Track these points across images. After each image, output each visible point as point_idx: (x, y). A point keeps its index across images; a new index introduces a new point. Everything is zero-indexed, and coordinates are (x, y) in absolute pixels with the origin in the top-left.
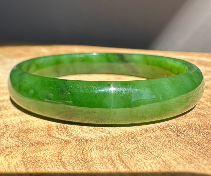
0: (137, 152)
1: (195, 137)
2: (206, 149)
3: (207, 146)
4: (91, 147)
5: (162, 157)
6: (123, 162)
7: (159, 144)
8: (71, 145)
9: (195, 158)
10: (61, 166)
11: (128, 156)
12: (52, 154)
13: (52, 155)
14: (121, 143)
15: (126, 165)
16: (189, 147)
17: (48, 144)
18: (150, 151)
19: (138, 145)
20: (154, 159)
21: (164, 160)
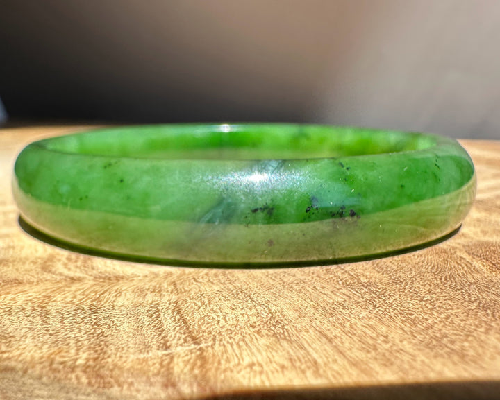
0: (220, 296)
1: (368, 274)
2: (378, 293)
3: (383, 290)
4: (125, 288)
5: (271, 306)
6: (179, 312)
7: (278, 286)
8: (81, 286)
9: (344, 308)
10: (38, 318)
11: (195, 304)
12: (30, 298)
13: (30, 300)
14: (195, 283)
15: (182, 317)
16: (341, 291)
17: (31, 283)
18: (252, 296)
19: (231, 286)
20: (251, 309)
21: (273, 311)
